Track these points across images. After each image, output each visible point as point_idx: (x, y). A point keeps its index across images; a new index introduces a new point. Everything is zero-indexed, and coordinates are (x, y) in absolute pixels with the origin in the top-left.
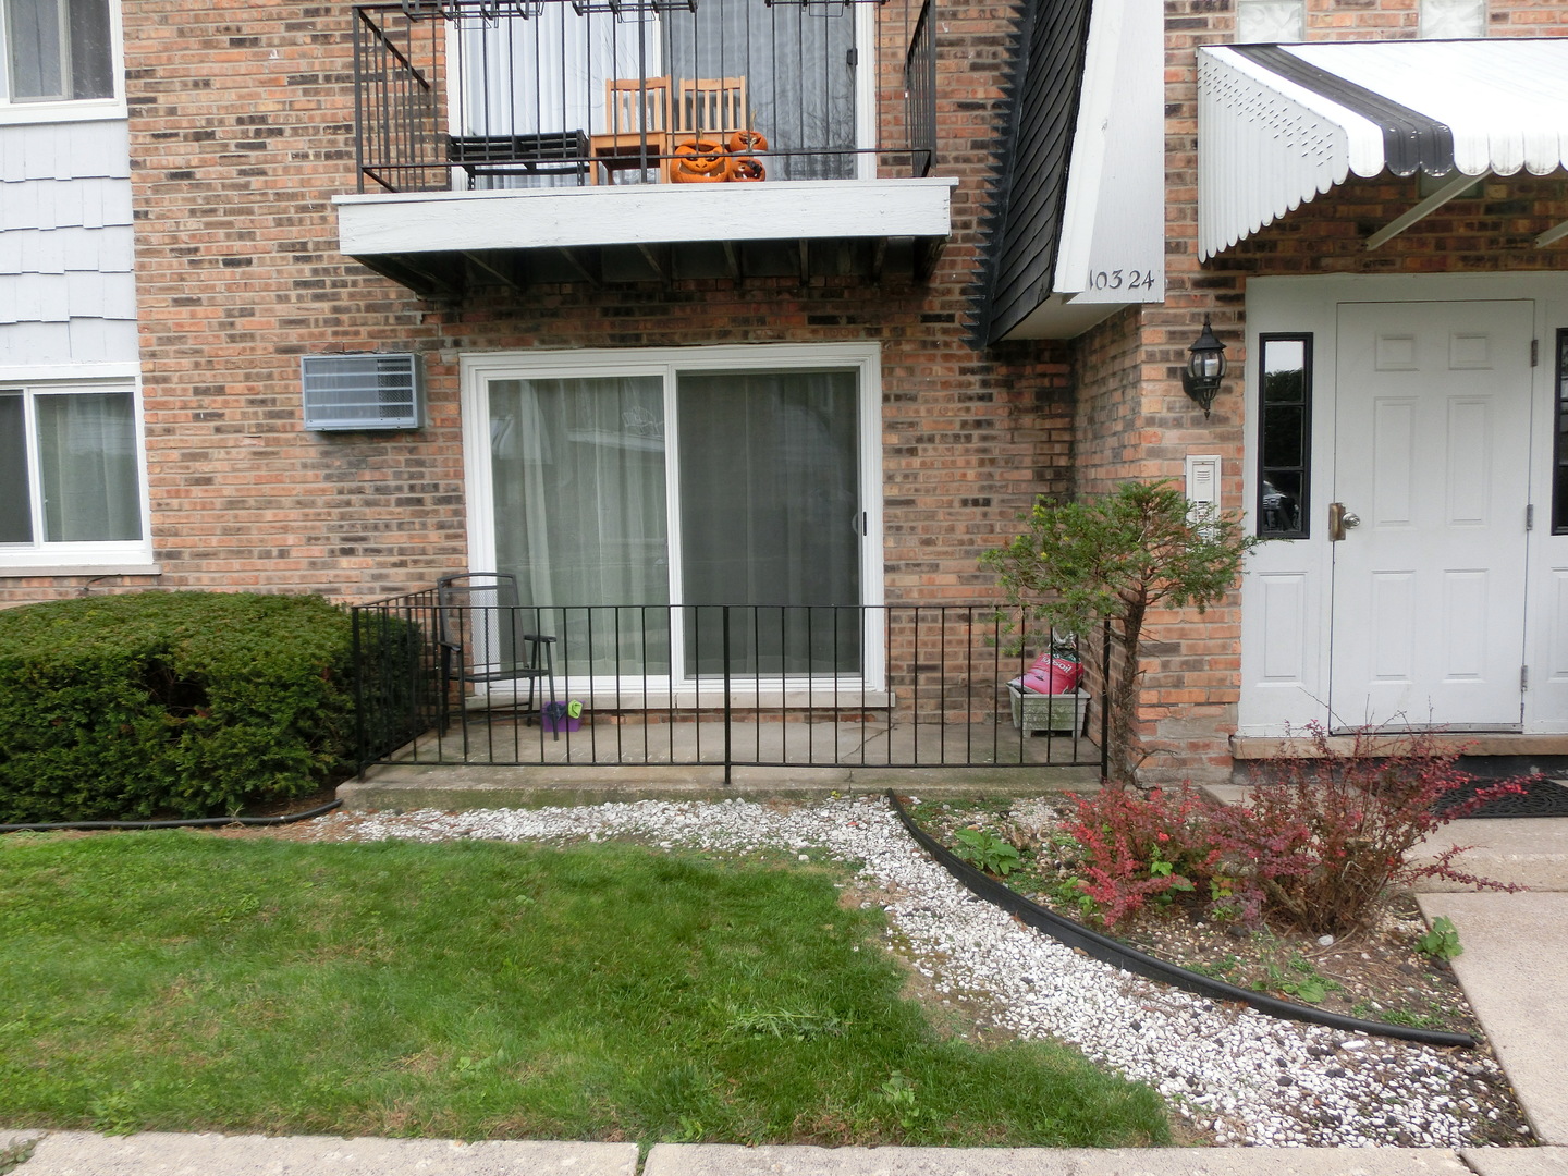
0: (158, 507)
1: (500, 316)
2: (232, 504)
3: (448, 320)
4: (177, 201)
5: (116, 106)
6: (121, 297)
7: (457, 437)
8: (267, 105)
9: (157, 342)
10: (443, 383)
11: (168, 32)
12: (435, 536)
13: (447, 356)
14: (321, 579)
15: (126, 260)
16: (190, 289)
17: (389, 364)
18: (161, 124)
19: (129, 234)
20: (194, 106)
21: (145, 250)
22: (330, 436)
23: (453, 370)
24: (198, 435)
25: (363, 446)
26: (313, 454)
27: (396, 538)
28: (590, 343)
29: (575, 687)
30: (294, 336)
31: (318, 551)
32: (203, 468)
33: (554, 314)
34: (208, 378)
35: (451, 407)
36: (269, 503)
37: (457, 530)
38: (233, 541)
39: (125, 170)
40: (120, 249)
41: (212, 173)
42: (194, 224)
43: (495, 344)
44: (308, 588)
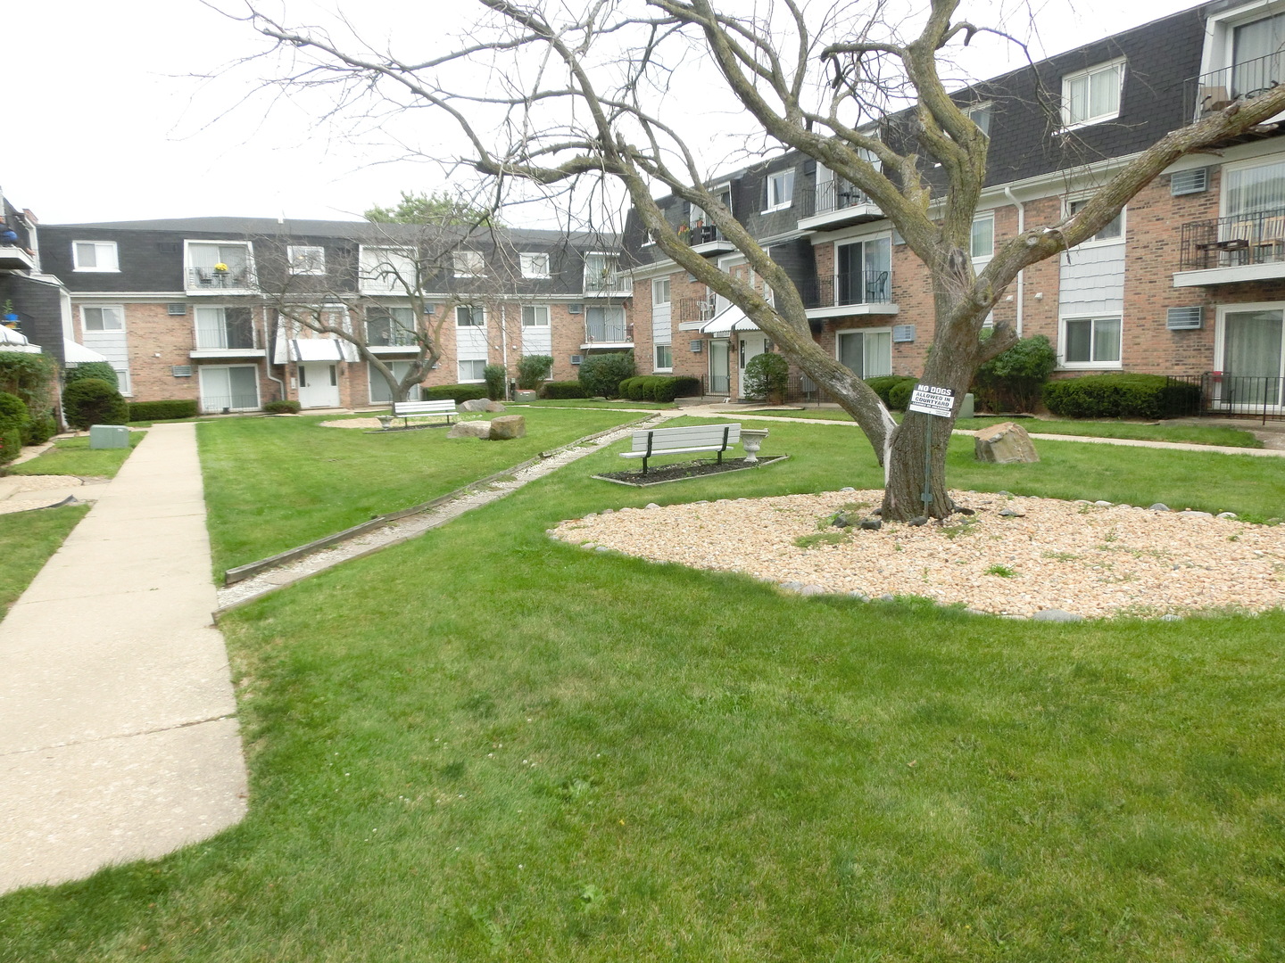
0: (1124, 351)
1: (1230, 293)
2: (1145, 351)
3: (1214, 295)
4: (1137, 265)
5: (1122, 239)
6: (1120, 293)
7: (1214, 331)
8: (1165, 237)
9: (1128, 305)
10: (1210, 314)
11: (1139, 219)
12: (1204, 360)
13: (1212, 306)
14: (1170, 373)
15: (1123, 283)
16: (1139, 290)
17: (1193, 310)
18: (1135, 245)
19: (1123, 276)
20: (1144, 239)
21: (1127, 280)
22: (1175, 331)
23: (1214, 311)
24: (1138, 331)
25: (1184, 333)
26: (1169, 336)
27: (1192, 361)
28: (1259, 300)
29: (1237, 407)
30: (1167, 302)
31: (1168, 364)
32: (1138, 340)
33: (1246, 292)
34: (1141, 315)
35: (1212, 322)
36: (1155, 350)
37: (1211, 358)
38: (1144, 361)
39: (1124, 258)
40: (1121, 280)
41: (1148, 257)
42: (1141, 272)
43: (1227, 302)
44: (1164, 375)
